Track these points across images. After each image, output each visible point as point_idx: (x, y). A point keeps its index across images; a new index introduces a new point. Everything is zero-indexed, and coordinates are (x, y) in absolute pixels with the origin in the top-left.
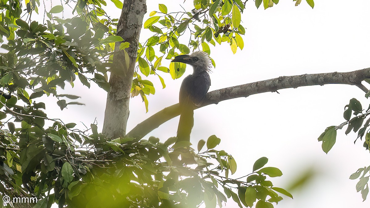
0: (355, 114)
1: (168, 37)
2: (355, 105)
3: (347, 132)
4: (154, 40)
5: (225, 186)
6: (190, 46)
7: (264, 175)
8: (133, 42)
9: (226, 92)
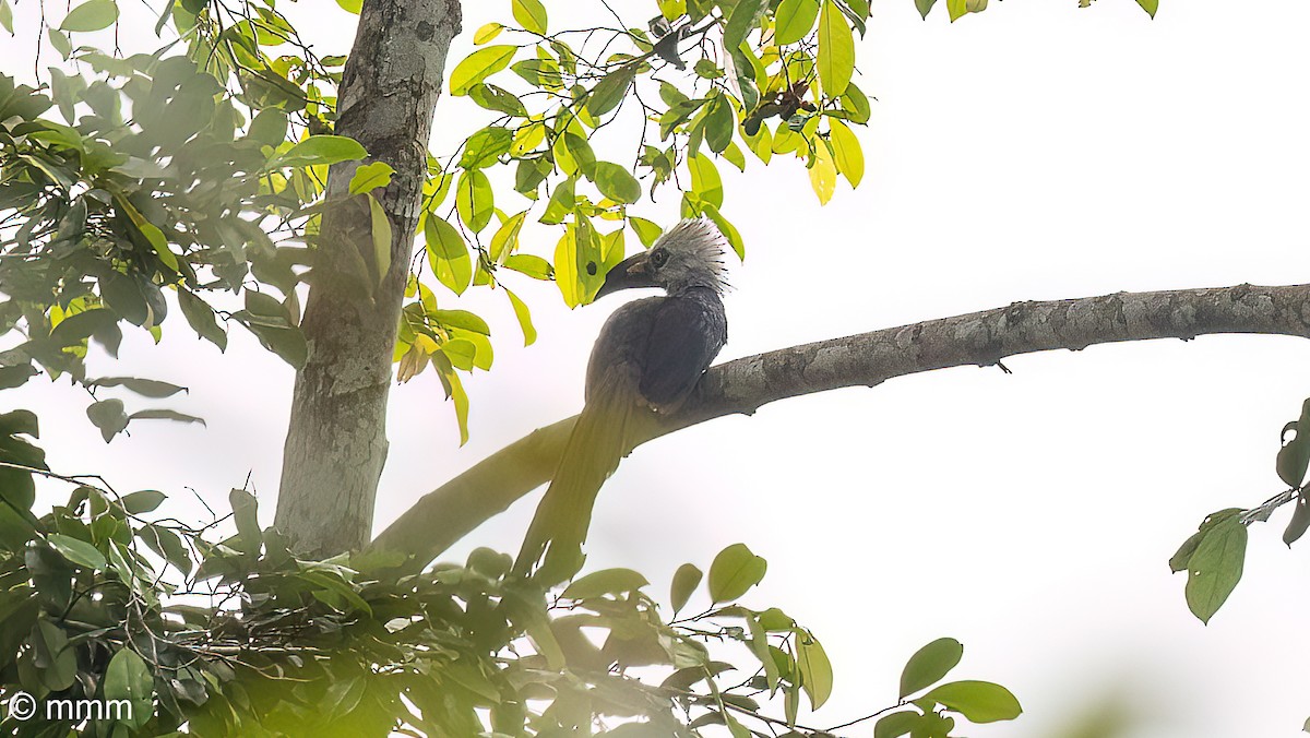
1: (551, 134)
3: (1292, 535)
7: (947, 714)
8: (404, 155)
9: (788, 364)
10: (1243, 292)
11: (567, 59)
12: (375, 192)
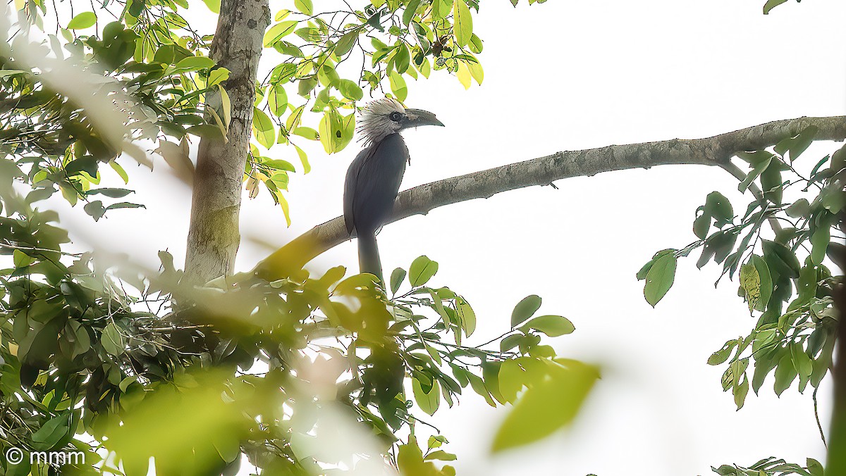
0: (718, 225)
1: (316, 66)
2: (717, 206)
3: (701, 263)
4: (287, 71)
5: (455, 362)
6: (363, 84)
7: (536, 334)
8: (243, 88)
9: (443, 187)
10: (675, 143)
11: (323, 27)
12: (222, 83)
